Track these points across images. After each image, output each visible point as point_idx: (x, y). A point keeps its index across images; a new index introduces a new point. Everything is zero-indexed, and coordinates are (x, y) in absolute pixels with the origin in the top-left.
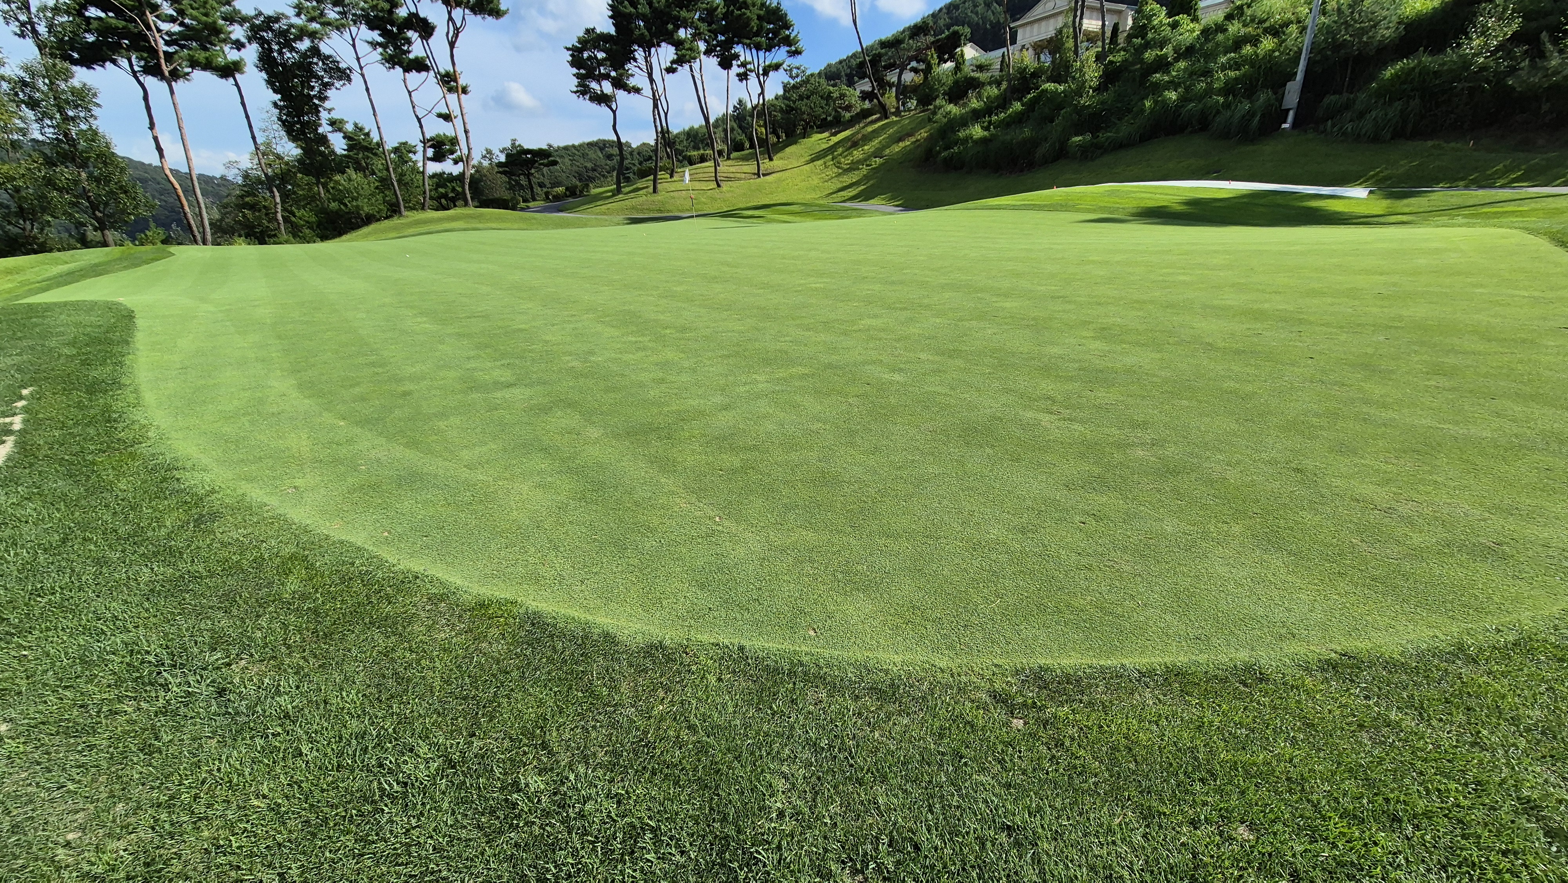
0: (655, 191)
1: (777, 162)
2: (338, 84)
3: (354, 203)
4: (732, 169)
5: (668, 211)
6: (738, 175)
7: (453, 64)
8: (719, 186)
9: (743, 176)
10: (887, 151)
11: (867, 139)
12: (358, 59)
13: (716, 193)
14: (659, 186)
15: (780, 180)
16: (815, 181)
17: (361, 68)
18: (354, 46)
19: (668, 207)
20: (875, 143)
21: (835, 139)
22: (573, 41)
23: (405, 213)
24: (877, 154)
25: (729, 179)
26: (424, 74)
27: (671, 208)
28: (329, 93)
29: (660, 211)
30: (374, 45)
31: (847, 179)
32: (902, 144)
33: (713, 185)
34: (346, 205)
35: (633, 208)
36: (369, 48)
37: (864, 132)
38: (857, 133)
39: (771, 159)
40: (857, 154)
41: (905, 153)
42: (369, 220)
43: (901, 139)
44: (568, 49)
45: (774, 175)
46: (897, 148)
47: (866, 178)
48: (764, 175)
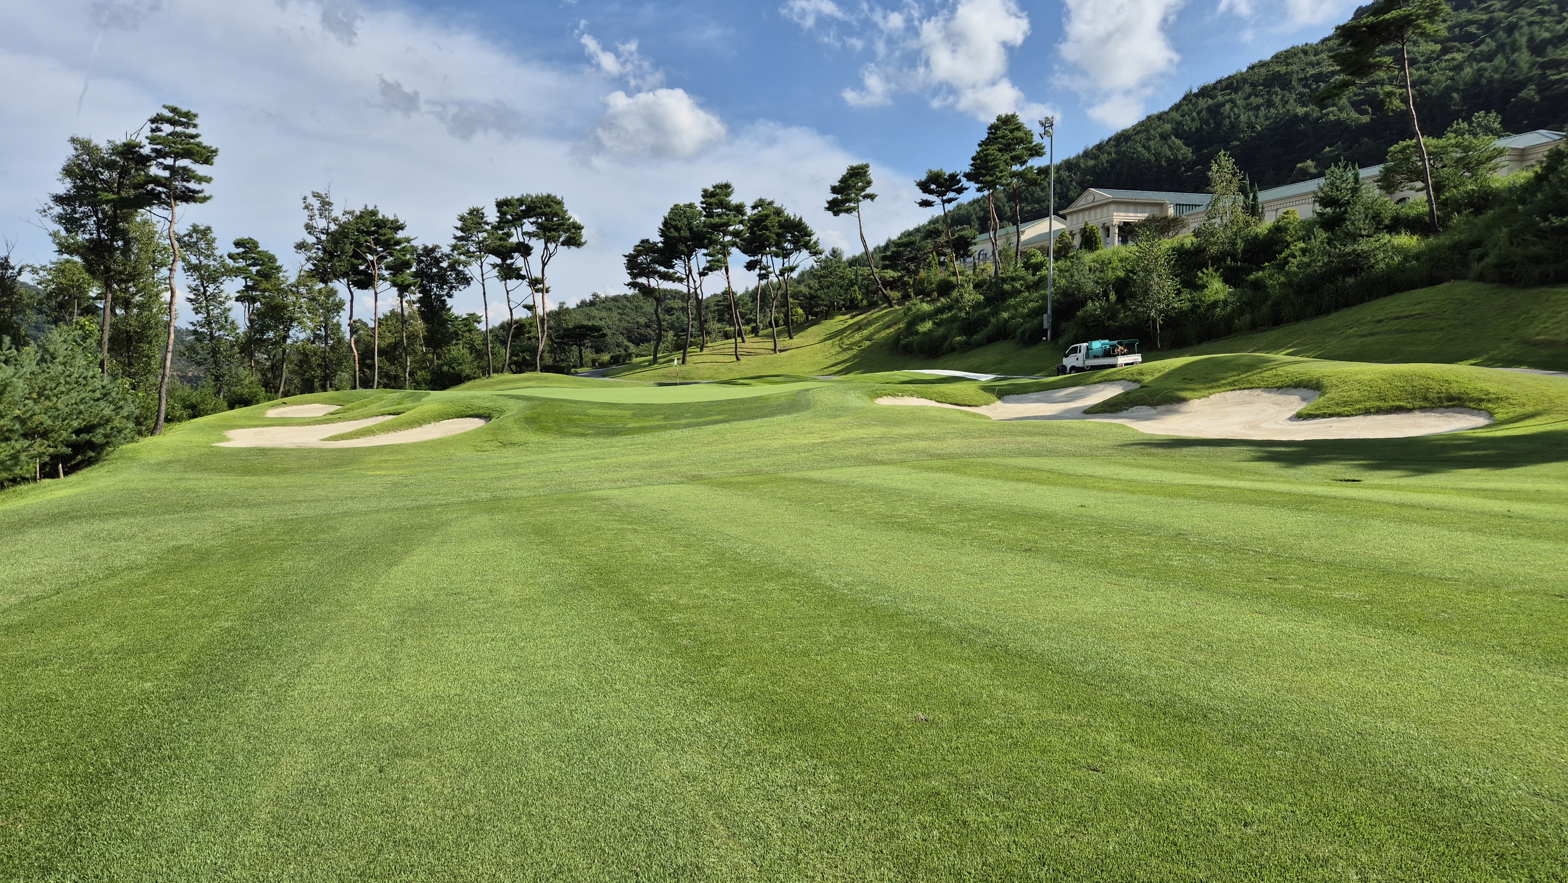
0: (683, 363)
1: (797, 340)
2: (461, 287)
3: (460, 367)
4: (756, 346)
5: (692, 378)
6: (758, 351)
7: (543, 275)
8: (738, 359)
9: (762, 351)
10: (876, 337)
11: (869, 324)
12: (482, 275)
13: (734, 366)
14: (688, 358)
15: (792, 356)
16: (819, 358)
17: (483, 280)
18: (481, 267)
19: (692, 375)
20: (871, 329)
21: (851, 322)
22: (630, 251)
23: (492, 375)
24: (868, 338)
25: (749, 354)
26: (520, 281)
27: (694, 376)
28: (455, 293)
29: (684, 378)
30: (494, 266)
31: (841, 357)
32: (888, 331)
33: (734, 358)
34: (454, 369)
35: (664, 375)
36: (490, 267)
37: (870, 318)
38: (865, 318)
39: (791, 338)
40: (857, 337)
41: (887, 338)
42: (468, 378)
43: (889, 327)
44: (626, 256)
45: (789, 351)
46: (883, 334)
47: (855, 356)
48: (781, 351)
